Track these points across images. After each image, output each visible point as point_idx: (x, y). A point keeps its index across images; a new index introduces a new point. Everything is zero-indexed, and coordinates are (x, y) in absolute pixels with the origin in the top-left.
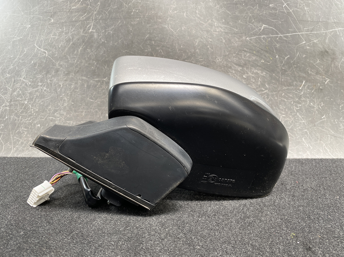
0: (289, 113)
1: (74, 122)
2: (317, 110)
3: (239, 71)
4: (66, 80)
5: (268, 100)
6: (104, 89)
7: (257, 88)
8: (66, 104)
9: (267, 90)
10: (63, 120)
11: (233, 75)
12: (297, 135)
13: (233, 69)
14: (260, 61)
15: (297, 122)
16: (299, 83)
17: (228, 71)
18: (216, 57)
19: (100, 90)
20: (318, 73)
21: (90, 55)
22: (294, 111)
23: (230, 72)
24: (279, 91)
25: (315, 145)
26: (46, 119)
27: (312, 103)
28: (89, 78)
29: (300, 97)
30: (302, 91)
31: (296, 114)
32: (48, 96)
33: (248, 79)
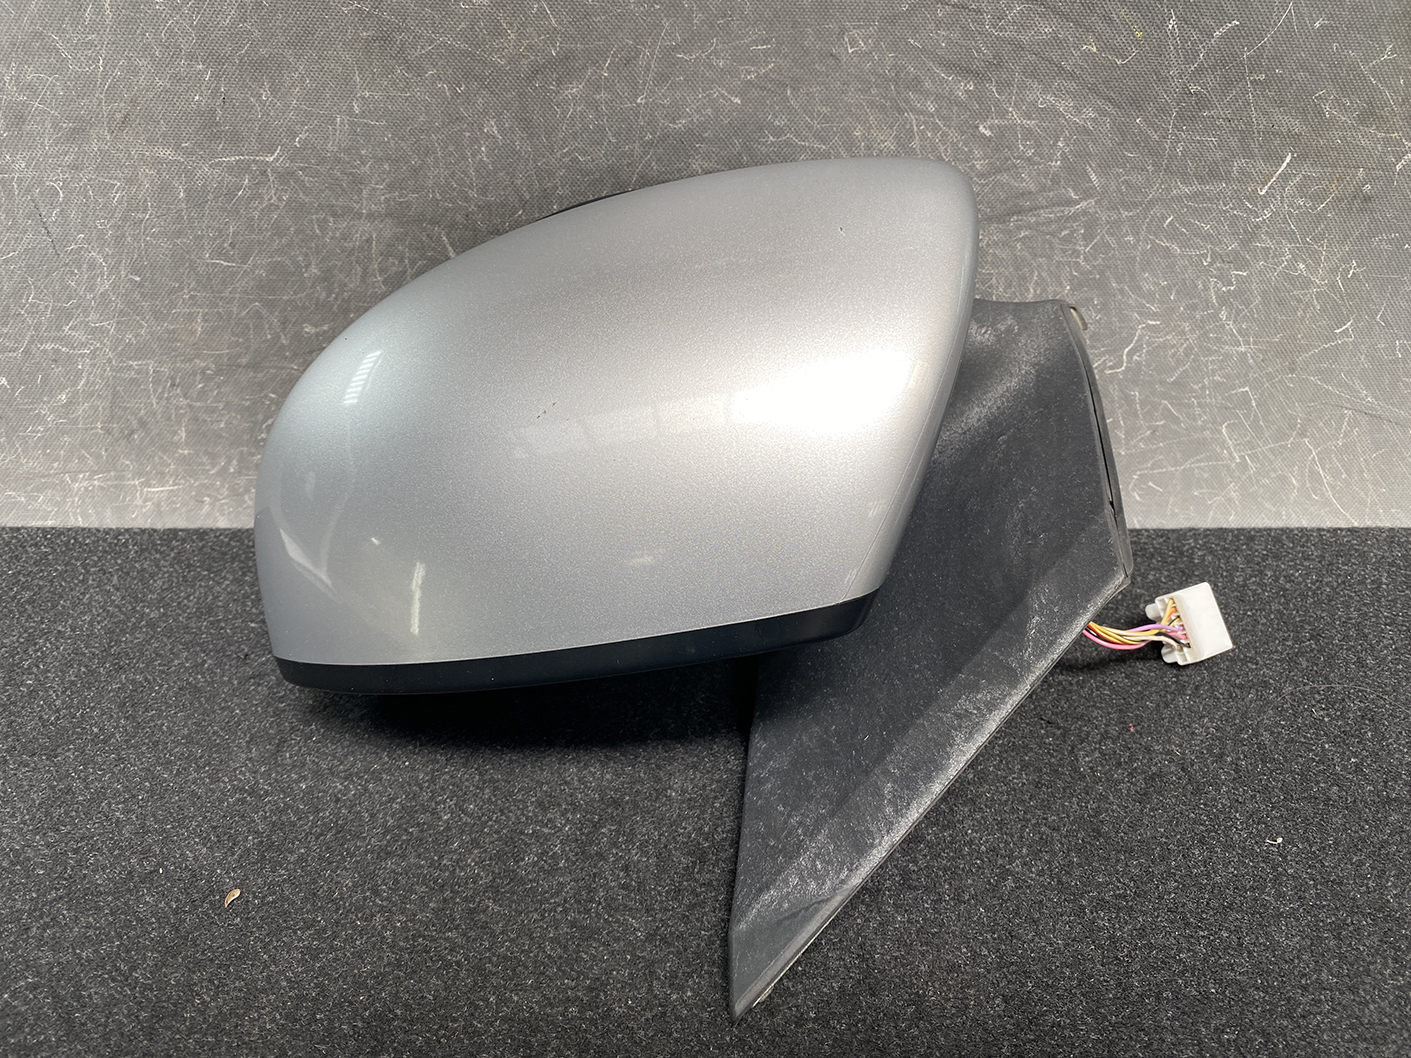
0: (1181, 309)
1: (161, 363)
2: (1319, 296)
3: (959, 104)
4: (75, 167)
5: (1088, 249)
6: (278, 207)
7: (1043, 188)
8: (104, 285)
9: (1091, 196)
10: (110, 355)
11: (925, 123)
12: (1198, 411)
13: (927, 94)
14: (1077, 47)
15: (1210, 352)
16: (1261, 165)
17: (902, 104)
18: (843, 31)
19: (256, 214)
20: (1370, 115)
21: (171, 30)
22: (1207, 301)
23: (913, 110)
24: (1152, 204)
25: (1272, 457)
26: (26, 352)
27: (1304, 261)
28: (188, 153)
29: (1251, 236)
30: (1265, 205)
31: (1215, 317)
32: (7, 244)
33: (1000, 143)
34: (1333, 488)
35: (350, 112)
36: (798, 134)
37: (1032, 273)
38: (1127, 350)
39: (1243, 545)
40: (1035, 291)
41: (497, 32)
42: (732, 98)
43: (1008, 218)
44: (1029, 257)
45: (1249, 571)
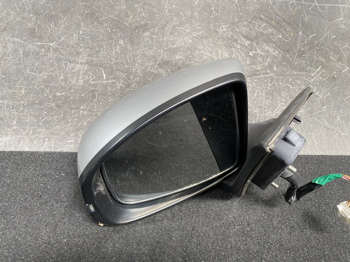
0: (290, 101)
2: (320, 100)
3: (246, 47)
5: (270, 85)
6: (52, 59)
7: (262, 70)
9: (273, 72)
11: (236, 51)
13: (238, 43)
14: (277, 36)
16: (314, 69)
17: (232, 46)
18: (220, 26)
19: (45, 60)
20: (340, 59)
23: (234, 47)
24: (287, 75)
27: (318, 92)
28: (25, 40)
29: (308, 85)
30: (313, 78)
33: (254, 58)
34: (317, 144)
35: (79, 33)
36: (204, 51)
37: (256, 90)
38: (276, 110)
39: (300, 160)
40: (256, 95)
41: (127, 16)
42: (189, 40)
43: (253, 76)
44: (256, 86)
45: (302, 167)
